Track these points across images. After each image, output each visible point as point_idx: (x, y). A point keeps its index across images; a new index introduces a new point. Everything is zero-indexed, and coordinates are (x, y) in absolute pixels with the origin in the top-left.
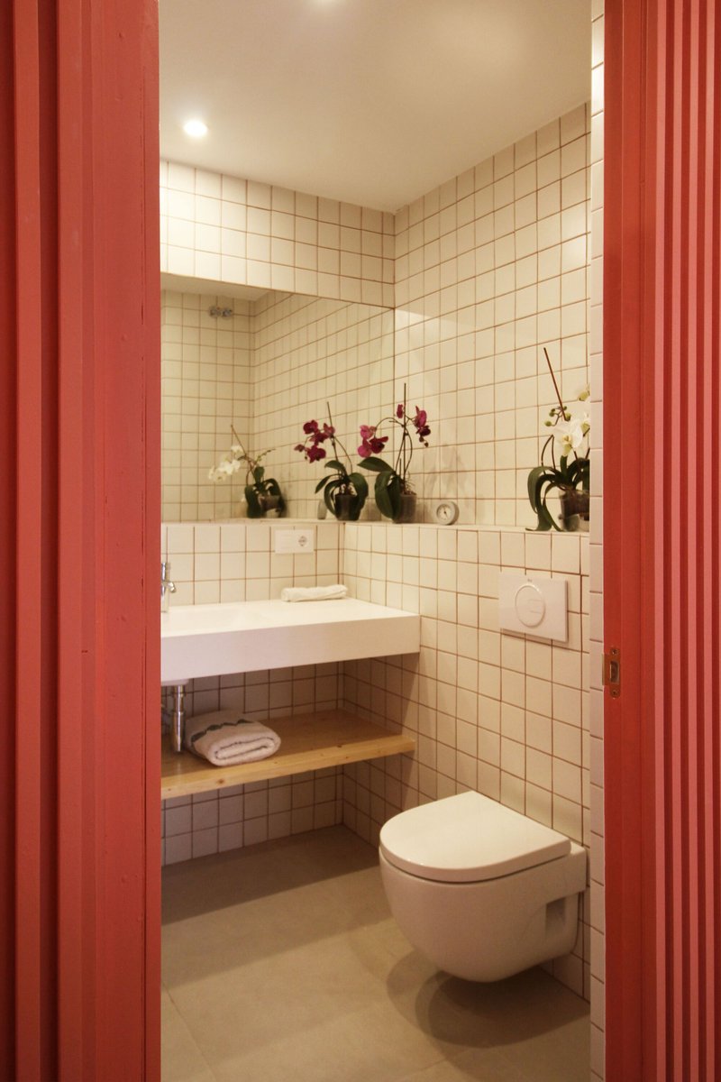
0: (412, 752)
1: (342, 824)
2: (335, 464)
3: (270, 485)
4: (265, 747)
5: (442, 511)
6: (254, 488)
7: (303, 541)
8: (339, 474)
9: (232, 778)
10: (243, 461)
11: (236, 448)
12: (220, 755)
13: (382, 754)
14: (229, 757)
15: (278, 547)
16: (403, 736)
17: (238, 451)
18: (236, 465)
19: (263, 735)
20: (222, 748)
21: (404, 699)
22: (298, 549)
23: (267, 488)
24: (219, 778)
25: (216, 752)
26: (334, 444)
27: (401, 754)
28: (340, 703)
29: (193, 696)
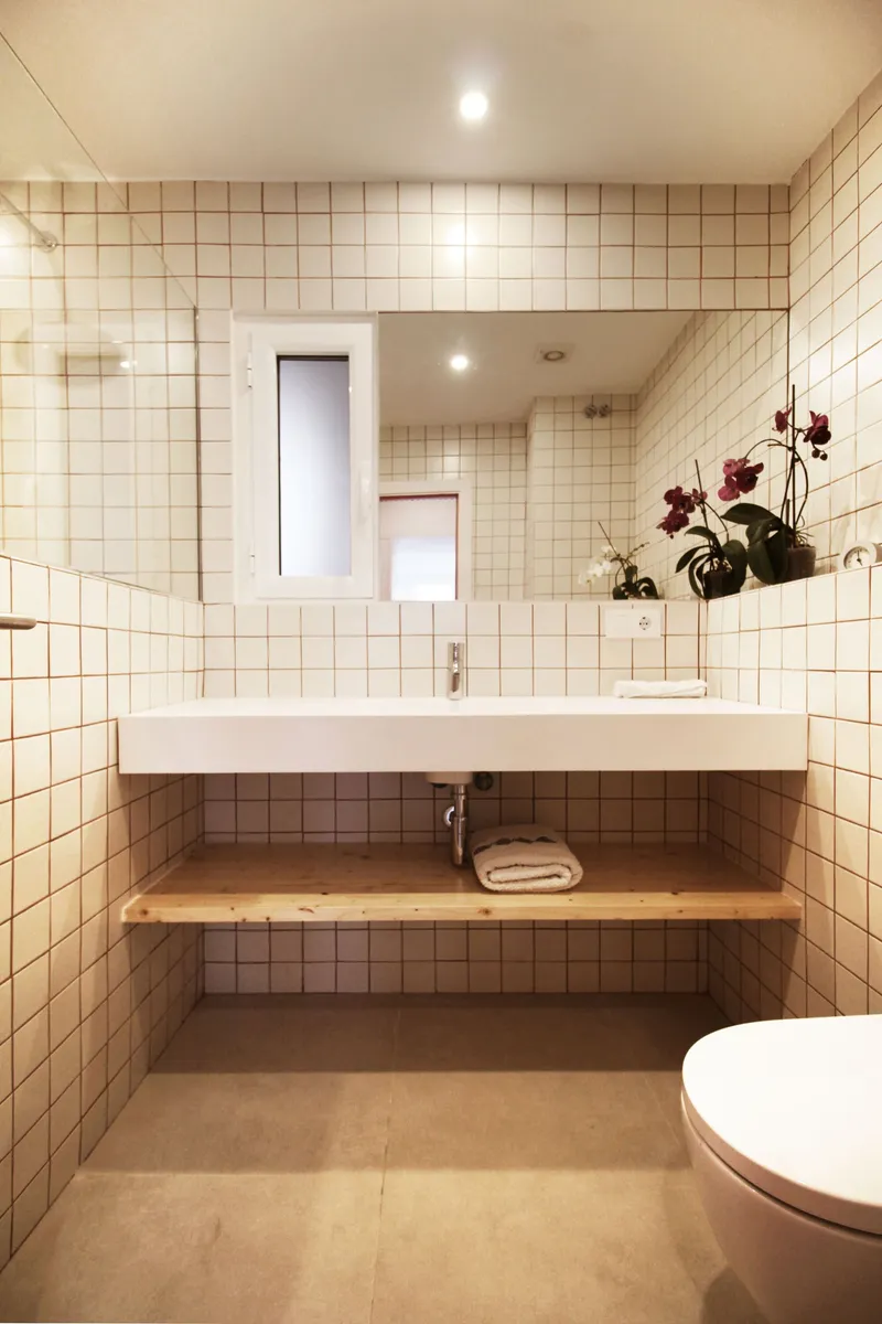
0: (797, 921)
1: (707, 993)
2: (703, 531)
3: (644, 585)
4: (559, 877)
5: (854, 557)
6: (623, 589)
7: (644, 623)
8: (709, 546)
9: (506, 908)
10: (614, 562)
11: (606, 548)
12: (492, 877)
13: (740, 916)
14: (507, 882)
15: (610, 630)
16: (784, 894)
17: (609, 551)
18: (608, 566)
19: (555, 860)
20: (496, 868)
21: (785, 840)
22: (638, 633)
23: (641, 588)
24: (485, 906)
25: (489, 873)
26: (704, 511)
27: (781, 920)
28: (703, 837)
29: (501, 803)
